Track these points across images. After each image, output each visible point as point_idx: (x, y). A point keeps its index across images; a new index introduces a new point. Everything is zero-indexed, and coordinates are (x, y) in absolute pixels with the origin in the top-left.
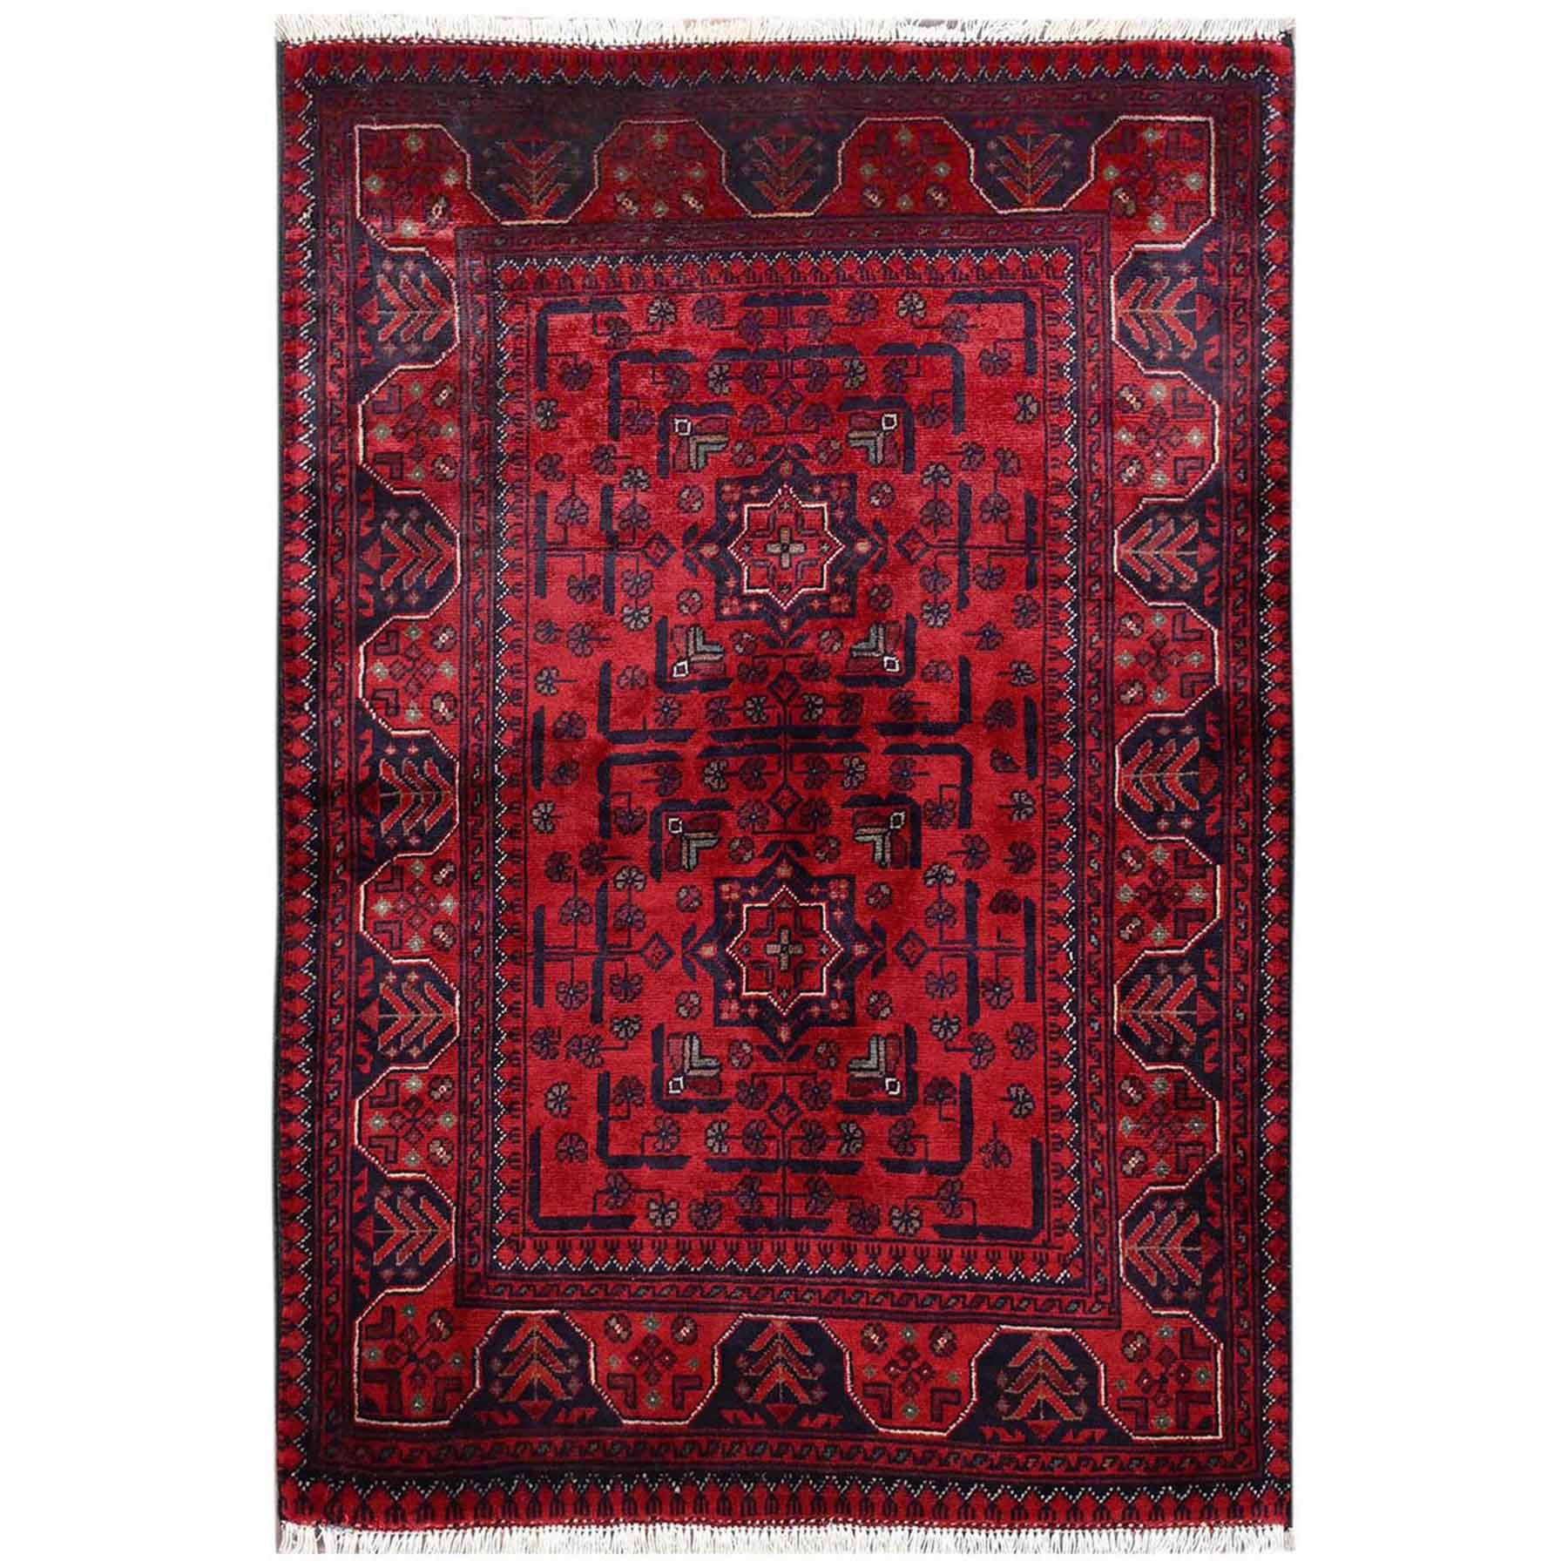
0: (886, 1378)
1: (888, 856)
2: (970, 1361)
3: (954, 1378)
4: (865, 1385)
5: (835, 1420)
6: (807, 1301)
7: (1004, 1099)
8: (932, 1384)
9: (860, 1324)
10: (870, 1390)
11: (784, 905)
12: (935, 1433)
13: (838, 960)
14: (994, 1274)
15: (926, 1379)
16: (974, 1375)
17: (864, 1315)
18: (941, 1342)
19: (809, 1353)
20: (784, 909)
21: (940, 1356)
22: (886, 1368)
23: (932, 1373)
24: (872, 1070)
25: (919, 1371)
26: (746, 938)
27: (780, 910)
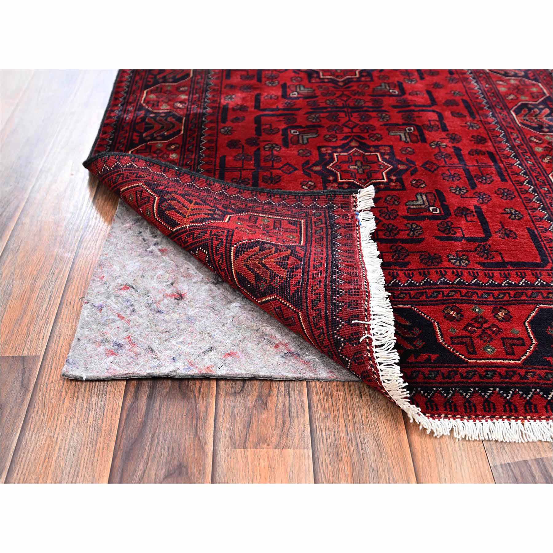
0: (465, 333)
1: (408, 139)
2: (524, 324)
3: (516, 332)
4: (451, 338)
5: (434, 357)
6: (401, 298)
7: (502, 213)
8: (501, 335)
9: (441, 307)
10: (456, 341)
11: (356, 154)
12: (512, 362)
13: (389, 170)
14: (524, 282)
15: (497, 333)
16: (529, 330)
17: (442, 302)
18: (501, 314)
19: (408, 324)
20: (357, 156)
21: (502, 321)
22: (465, 328)
23: (500, 330)
24: (420, 205)
25: (490, 328)
26: (338, 164)
27: (354, 156)
